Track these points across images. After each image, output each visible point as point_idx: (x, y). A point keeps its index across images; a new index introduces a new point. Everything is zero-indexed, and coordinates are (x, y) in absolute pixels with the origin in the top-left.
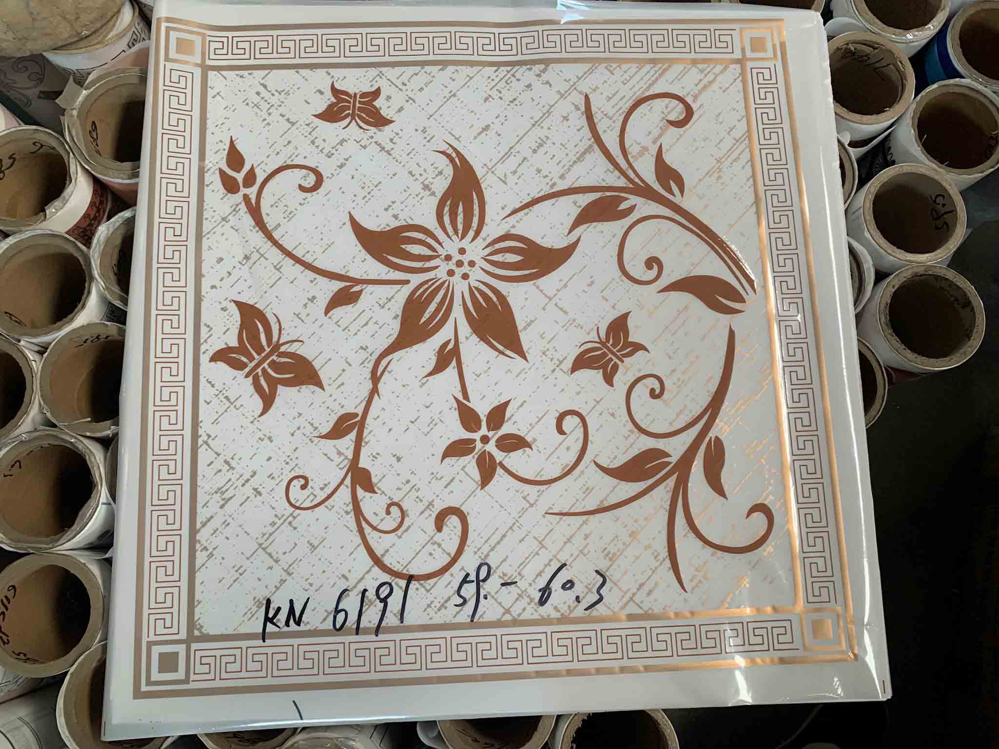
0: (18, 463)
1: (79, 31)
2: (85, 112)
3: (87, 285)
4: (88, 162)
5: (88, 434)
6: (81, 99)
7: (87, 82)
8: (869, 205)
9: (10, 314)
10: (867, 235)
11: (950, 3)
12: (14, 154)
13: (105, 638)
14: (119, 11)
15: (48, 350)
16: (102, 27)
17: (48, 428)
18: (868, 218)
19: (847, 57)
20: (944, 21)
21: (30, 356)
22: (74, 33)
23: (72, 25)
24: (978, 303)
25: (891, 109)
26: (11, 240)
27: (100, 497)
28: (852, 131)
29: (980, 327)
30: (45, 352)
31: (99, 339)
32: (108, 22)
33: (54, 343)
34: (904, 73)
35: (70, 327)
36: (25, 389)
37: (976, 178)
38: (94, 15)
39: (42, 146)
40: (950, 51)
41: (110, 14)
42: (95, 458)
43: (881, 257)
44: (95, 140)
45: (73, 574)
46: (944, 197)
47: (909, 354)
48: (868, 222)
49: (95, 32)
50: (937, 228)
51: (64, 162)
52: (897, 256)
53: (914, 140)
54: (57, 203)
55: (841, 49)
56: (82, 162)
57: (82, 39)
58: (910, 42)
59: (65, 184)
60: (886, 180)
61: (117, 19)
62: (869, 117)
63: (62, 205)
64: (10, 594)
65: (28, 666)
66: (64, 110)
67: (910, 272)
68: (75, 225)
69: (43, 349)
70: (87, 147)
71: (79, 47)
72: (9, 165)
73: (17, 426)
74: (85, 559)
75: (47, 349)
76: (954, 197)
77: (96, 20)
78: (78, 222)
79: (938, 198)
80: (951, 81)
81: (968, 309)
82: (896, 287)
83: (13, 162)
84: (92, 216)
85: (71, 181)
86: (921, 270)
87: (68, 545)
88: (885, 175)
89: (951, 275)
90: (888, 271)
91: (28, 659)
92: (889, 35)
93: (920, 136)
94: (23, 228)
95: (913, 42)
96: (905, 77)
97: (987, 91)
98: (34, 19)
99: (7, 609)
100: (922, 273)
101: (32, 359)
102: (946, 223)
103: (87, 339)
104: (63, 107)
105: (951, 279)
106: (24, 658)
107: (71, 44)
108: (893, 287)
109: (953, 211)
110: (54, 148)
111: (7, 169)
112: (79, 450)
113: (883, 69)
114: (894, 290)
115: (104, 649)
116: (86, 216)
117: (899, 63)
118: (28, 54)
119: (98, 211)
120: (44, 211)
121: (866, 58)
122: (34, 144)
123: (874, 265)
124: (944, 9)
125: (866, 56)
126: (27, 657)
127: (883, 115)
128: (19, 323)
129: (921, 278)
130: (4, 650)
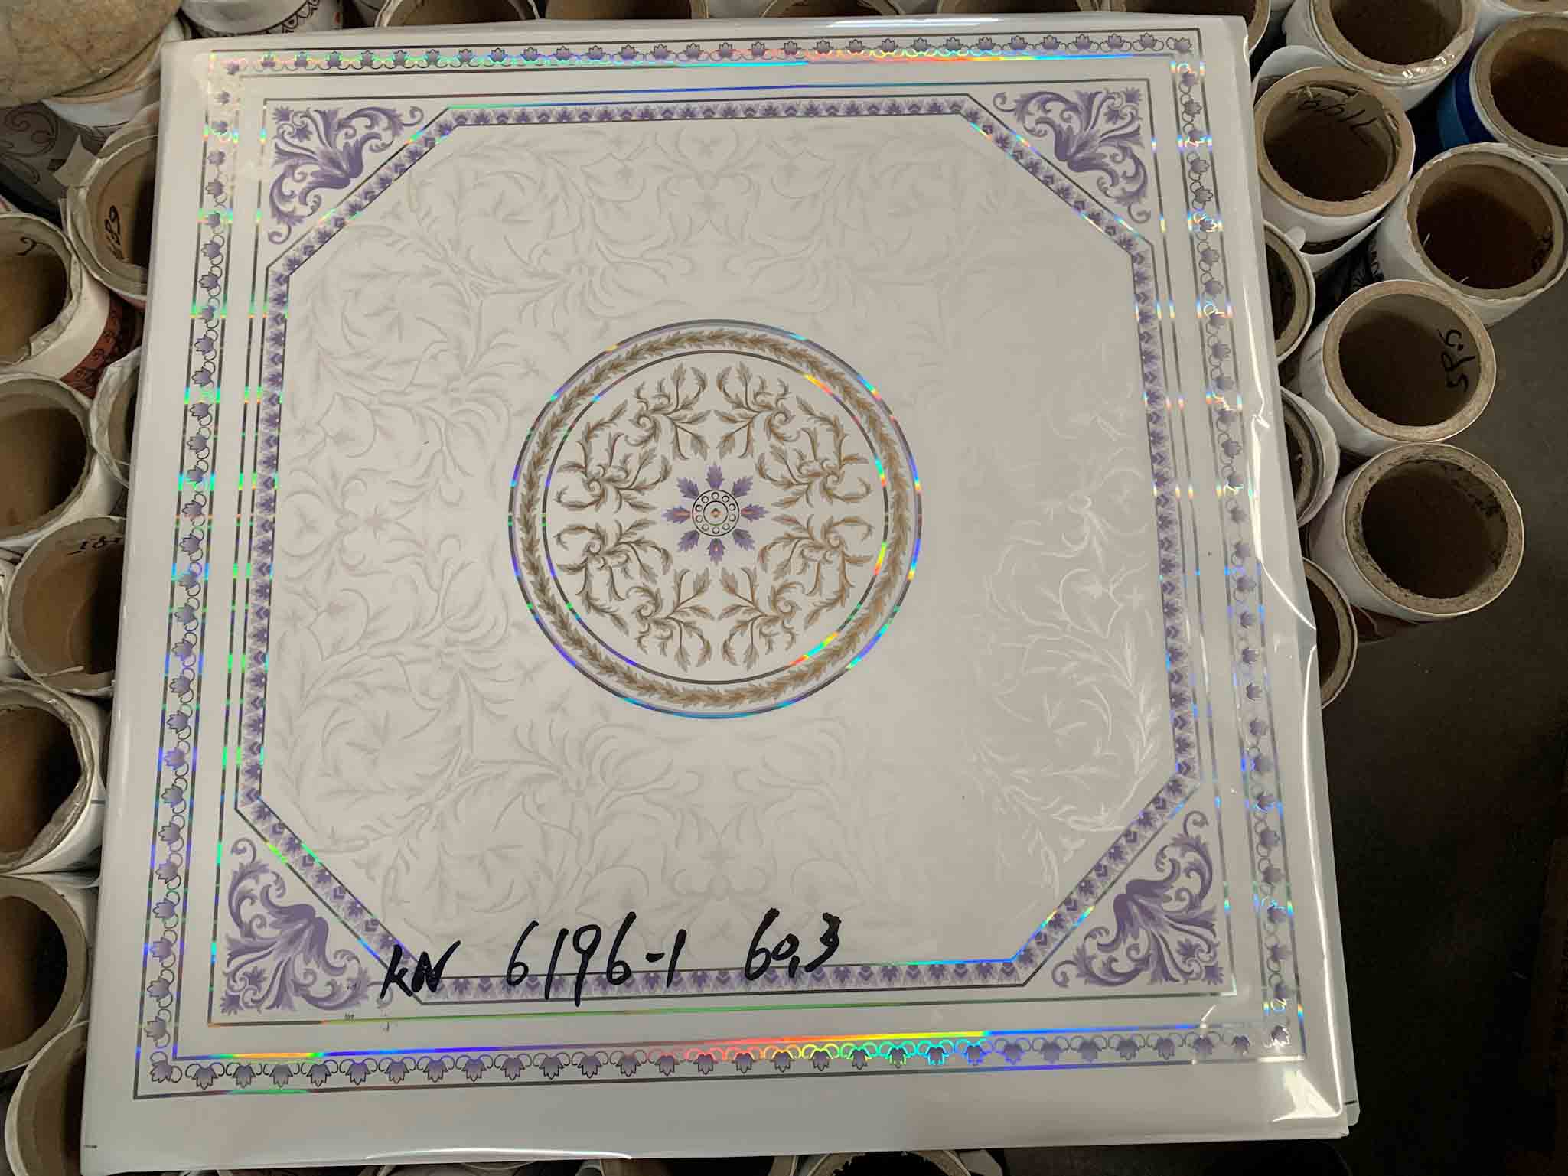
1: (94, 68)
2: (99, 192)
3: (87, 459)
4: (99, 270)
5: (77, 691)
6: (92, 172)
7: (104, 147)
8: (1334, 345)
10: (1330, 394)
11: (1475, 23)
13: (86, 1016)
14: (158, 36)
15: (24, 560)
16: (130, 62)
17: (15, 680)
18: (1331, 365)
19: (1306, 110)
20: (1465, 50)
22: (85, 70)
23: (81, 60)
24: (1513, 509)
25: (1375, 192)
27: (88, 791)
28: (1308, 226)
29: (1515, 547)
30: (20, 561)
31: (105, 543)
32: (137, 55)
33: (32, 548)
34: (1398, 135)
35: (58, 523)
37: (1513, 304)
38: (116, 43)
39: (34, 243)
40: (1475, 98)
41: (144, 41)
42: (85, 731)
43: (1352, 431)
44: (116, 235)
45: (44, 913)
46: (1460, 334)
47: (1393, 588)
48: (1330, 373)
49: (120, 68)
50: (1450, 385)
51: (63, 268)
52: (1380, 429)
53: (1411, 242)
54: (49, 331)
55: (1295, 96)
56: (90, 269)
57: (99, 81)
58: (1409, 85)
59: (63, 303)
60: (1361, 307)
61: (156, 47)
62: (1337, 203)
63: (55, 334)
66: (66, 188)
67: (1402, 453)
68: (78, 367)
69: (17, 556)
70: (98, 247)
71: (95, 92)
74: (62, 888)
75: (21, 556)
76: (1475, 334)
77: (120, 50)
78: (83, 362)
79: (1453, 336)
80: (1475, 147)
81: (1496, 518)
82: (1375, 481)
84: (106, 352)
85: (71, 297)
86: (1417, 453)
87: (34, 866)
88: (1362, 298)
89: (1467, 461)
90: (1363, 453)
92: (1373, 73)
93: (1422, 237)
95: (1413, 84)
96: (1400, 142)
97: (1535, 164)
98: (21, 50)
100: (1417, 458)
102: (1464, 377)
103: (85, 543)
104: (66, 185)
105: (1467, 468)
107: (83, 87)
108: (1371, 479)
109: (1474, 358)
110: (49, 247)
112: (58, 713)
113: (1366, 127)
114: (1370, 485)
115: (84, 1033)
116: (97, 351)
117: (1390, 118)
118: (17, 103)
119: (118, 343)
120: (29, 343)
121: (1337, 110)
122: (22, 239)
123: (1338, 443)
124: (1465, 31)
125: (1337, 106)
127: (1359, 200)
129: (1420, 465)
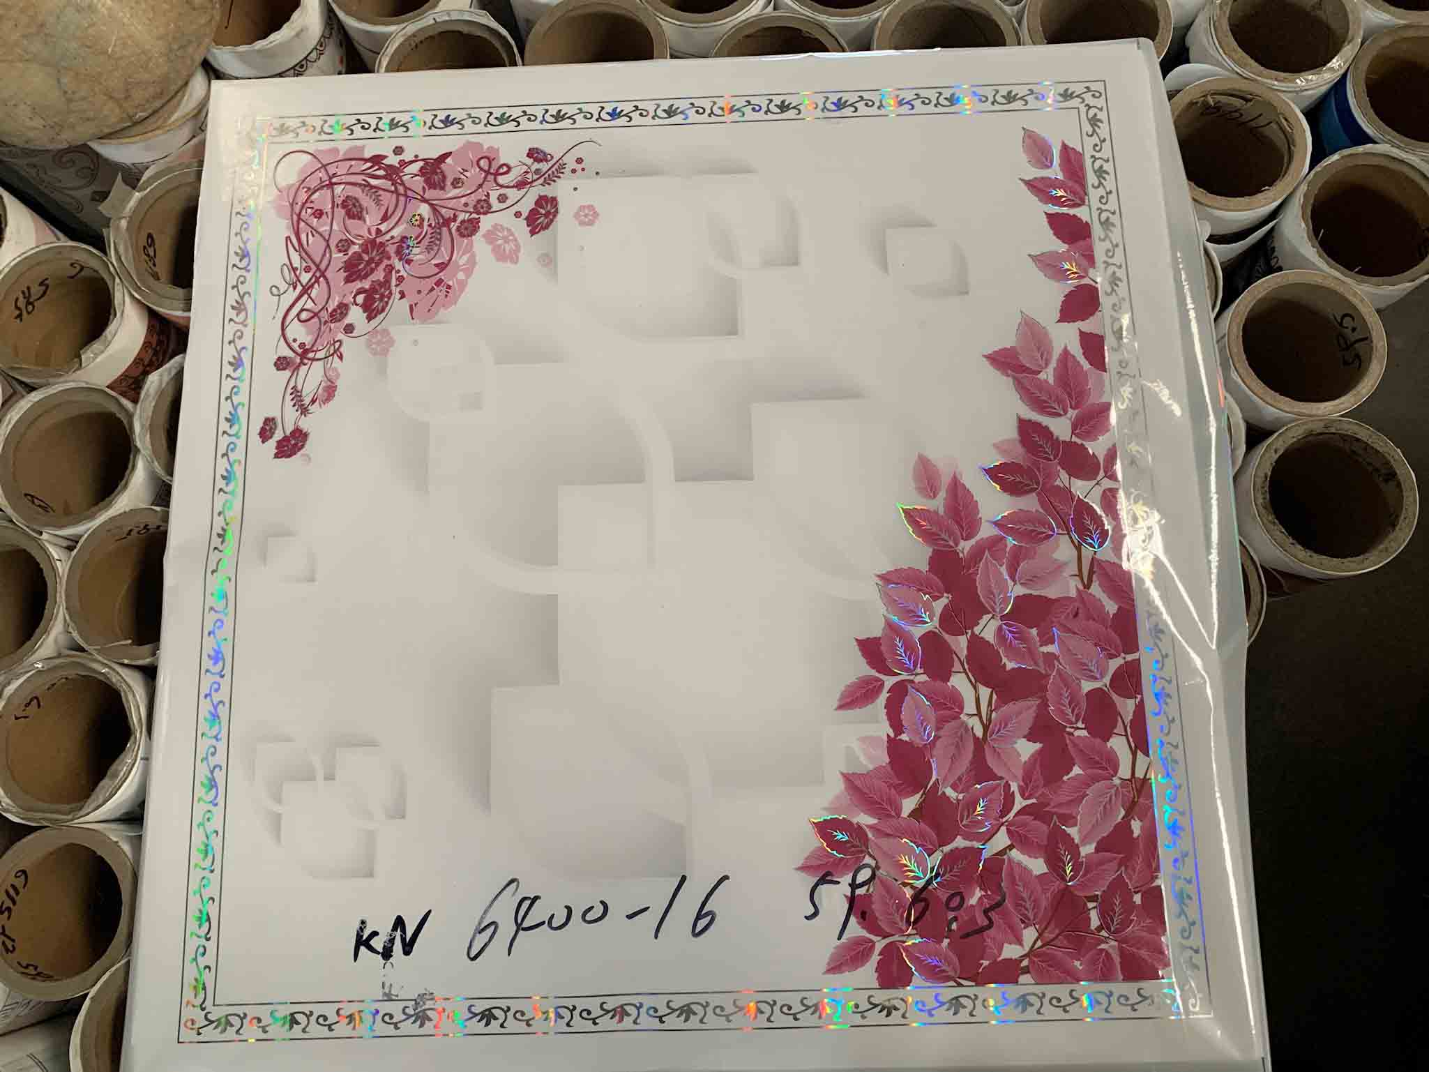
0: (35, 701)
1: (131, 112)
2: (138, 222)
3: (132, 457)
4: (138, 289)
5: (126, 661)
7: (142, 181)
8: (1237, 331)
9: (32, 497)
11: (1361, 31)
12: (47, 279)
14: (186, 84)
15: (79, 546)
16: (162, 107)
17: (74, 652)
18: (1236, 350)
19: (1207, 114)
21: (55, 553)
22: (124, 115)
23: (121, 107)
24: (1408, 475)
25: (1272, 189)
26: (35, 397)
27: (138, 749)
28: (1213, 220)
29: (1410, 509)
30: (75, 547)
31: (148, 530)
32: (169, 101)
33: (86, 535)
34: (1291, 137)
35: (107, 514)
36: (46, 599)
37: (1404, 290)
38: (151, 90)
39: (82, 268)
41: (174, 88)
42: (134, 696)
44: (152, 259)
45: (100, 857)
46: (1353, 319)
47: (1299, 551)
48: (1236, 359)
49: (154, 113)
50: (1346, 363)
51: (108, 288)
53: (1306, 236)
54: (96, 346)
55: (1197, 103)
56: (131, 289)
57: (135, 124)
58: (1303, 91)
59: (108, 320)
60: (1261, 296)
61: (183, 96)
62: (1238, 199)
63: (101, 348)
64: (19, 883)
65: (38, 984)
66: (110, 219)
67: (1304, 427)
68: (122, 375)
69: (70, 543)
70: (137, 270)
71: (133, 133)
72: (40, 295)
73: (32, 651)
74: (116, 837)
75: (77, 542)
76: (1366, 317)
77: (154, 98)
78: (126, 371)
79: (1347, 319)
80: (1359, 149)
81: (1392, 484)
82: (1281, 453)
83: (45, 293)
84: (146, 363)
85: (115, 315)
86: (1318, 427)
87: (93, 816)
88: (1262, 287)
89: (1365, 433)
90: (1268, 427)
91: (39, 974)
92: (1269, 81)
93: (1316, 233)
94: (51, 380)
95: (1306, 90)
96: (1293, 140)
97: (1416, 160)
98: (70, 101)
99: (14, 903)
100: (1318, 431)
101: (56, 557)
102: (1358, 356)
103: (131, 531)
104: (109, 216)
105: (1364, 439)
106: (34, 973)
107: (123, 130)
108: (1276, 451)
109: (1367, 339)
110: (97, 271)
111: (38, 299)
112: (111, 682)
113: (1261, 129)
114: (1276, 457)
116: (138, 360)
117: (1283, 121)
118: (65, 145)
119: (156, 353)
120: (79, 357)
122: (72, 265)
123: (1244, 418)
124: (1353, 39)
125: (1236, 111)
126: (39, 970)
127: (1259, 196)
128: (45, 508)
129: (1321, 437)
130: (6, 961)
